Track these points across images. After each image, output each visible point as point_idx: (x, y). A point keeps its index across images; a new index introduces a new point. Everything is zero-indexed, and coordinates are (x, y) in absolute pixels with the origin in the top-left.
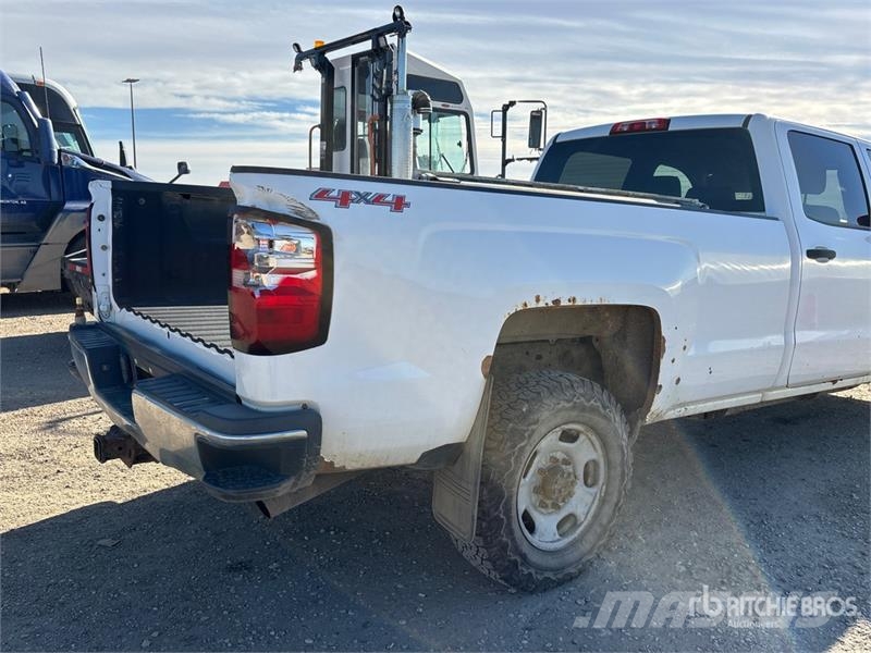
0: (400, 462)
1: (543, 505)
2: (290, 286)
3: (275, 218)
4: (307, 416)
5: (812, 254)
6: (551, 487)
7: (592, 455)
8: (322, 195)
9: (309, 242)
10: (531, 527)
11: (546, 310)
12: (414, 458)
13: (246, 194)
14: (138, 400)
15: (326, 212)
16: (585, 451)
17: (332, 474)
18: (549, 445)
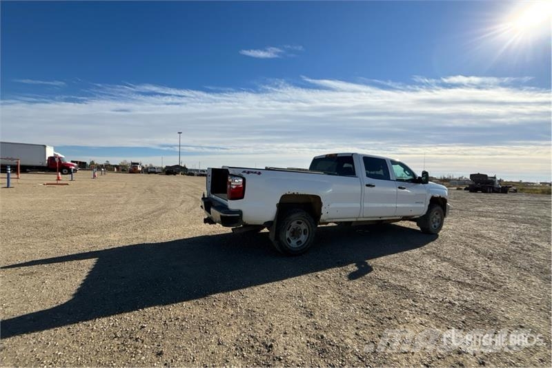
0: (259, 224)
1: (293, 236)
2: (238, 188)
3: (235, 176)
4: (240, 212)
5: (367, 185)
6: (295, 233)
7: (305, 228)
8: (244, 172)
9: (241, 180)
10: (290, 242)
11: (291, 195)
12: (262, 223)
13: (231, 172)
14: (212, 210)
15: (245, 175)
16: (303, 227)
17: (246, 226)
18: (294, 224)
